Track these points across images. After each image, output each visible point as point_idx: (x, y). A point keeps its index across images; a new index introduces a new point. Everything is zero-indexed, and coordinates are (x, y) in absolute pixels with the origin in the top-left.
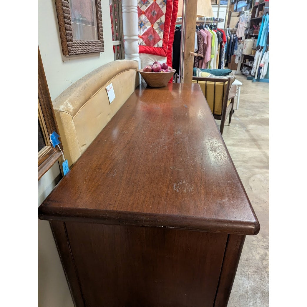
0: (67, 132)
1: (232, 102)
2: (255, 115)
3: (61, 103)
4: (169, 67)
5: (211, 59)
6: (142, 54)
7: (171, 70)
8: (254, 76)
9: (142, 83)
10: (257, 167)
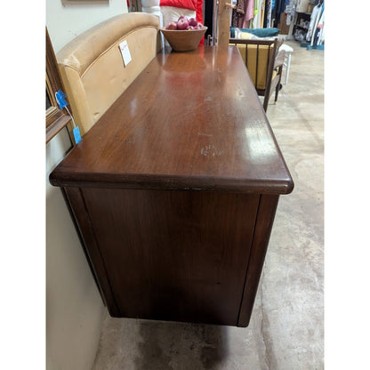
0: (75, 93)
1: (280, 73)
2: (308, 90)
3: (65, 56)
4: (199, 24)
5: (254, 16)
6: (163, 7)
7: (202, 27)
8: (310, 42)
9: (165, 46)
10: (306, 152)
